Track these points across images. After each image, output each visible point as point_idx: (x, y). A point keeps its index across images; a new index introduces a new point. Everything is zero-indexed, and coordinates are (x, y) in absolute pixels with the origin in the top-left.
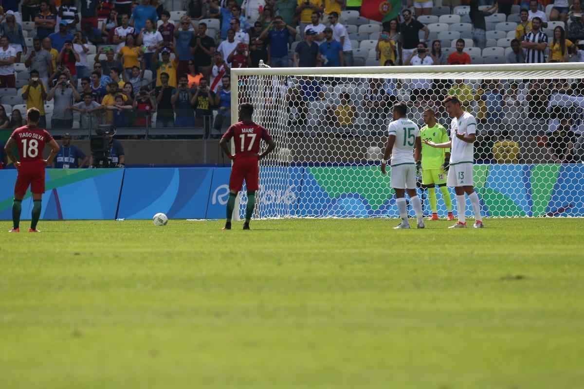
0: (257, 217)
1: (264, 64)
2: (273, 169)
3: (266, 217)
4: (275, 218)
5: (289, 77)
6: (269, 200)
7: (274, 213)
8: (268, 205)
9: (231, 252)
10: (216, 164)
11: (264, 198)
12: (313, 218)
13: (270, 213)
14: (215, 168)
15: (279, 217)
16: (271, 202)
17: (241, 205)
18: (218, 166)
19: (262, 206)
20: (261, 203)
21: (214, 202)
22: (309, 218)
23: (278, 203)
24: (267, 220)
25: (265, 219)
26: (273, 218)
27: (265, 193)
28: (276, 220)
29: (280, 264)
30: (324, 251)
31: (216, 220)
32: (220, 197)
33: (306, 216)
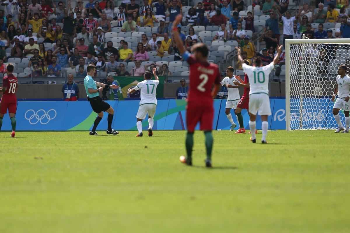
0: (301, 129)
1: (305, 37)
2: (311, 100)
3: (306, 129)
4: (312, 129)
5: (321, 45)
6: (308, 118)
7: (311, 126)
8: (308, 121)
9: (285, 150)
10: (276, 97)
11: (305, 117)
12: (335, 129)
13: (309, 126)
14: (276, 99)
15: (314, 129)
16: (309, 119)
17: (291, 122)
18: (278, 98)
19: (304, 122)
20: (303, 121)
21: (275, 119)
22: (333, 129)
23: (314, 120)
24: (307, 131)
25: (306, 130)
26: (311, 129)
27: (306, 114)
28: (313, 130)
29: (315, 157)
30: (342, 149)
31: (277, 130)
32: (279, 116)
33: (331, 128)
